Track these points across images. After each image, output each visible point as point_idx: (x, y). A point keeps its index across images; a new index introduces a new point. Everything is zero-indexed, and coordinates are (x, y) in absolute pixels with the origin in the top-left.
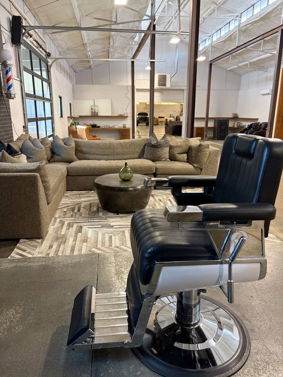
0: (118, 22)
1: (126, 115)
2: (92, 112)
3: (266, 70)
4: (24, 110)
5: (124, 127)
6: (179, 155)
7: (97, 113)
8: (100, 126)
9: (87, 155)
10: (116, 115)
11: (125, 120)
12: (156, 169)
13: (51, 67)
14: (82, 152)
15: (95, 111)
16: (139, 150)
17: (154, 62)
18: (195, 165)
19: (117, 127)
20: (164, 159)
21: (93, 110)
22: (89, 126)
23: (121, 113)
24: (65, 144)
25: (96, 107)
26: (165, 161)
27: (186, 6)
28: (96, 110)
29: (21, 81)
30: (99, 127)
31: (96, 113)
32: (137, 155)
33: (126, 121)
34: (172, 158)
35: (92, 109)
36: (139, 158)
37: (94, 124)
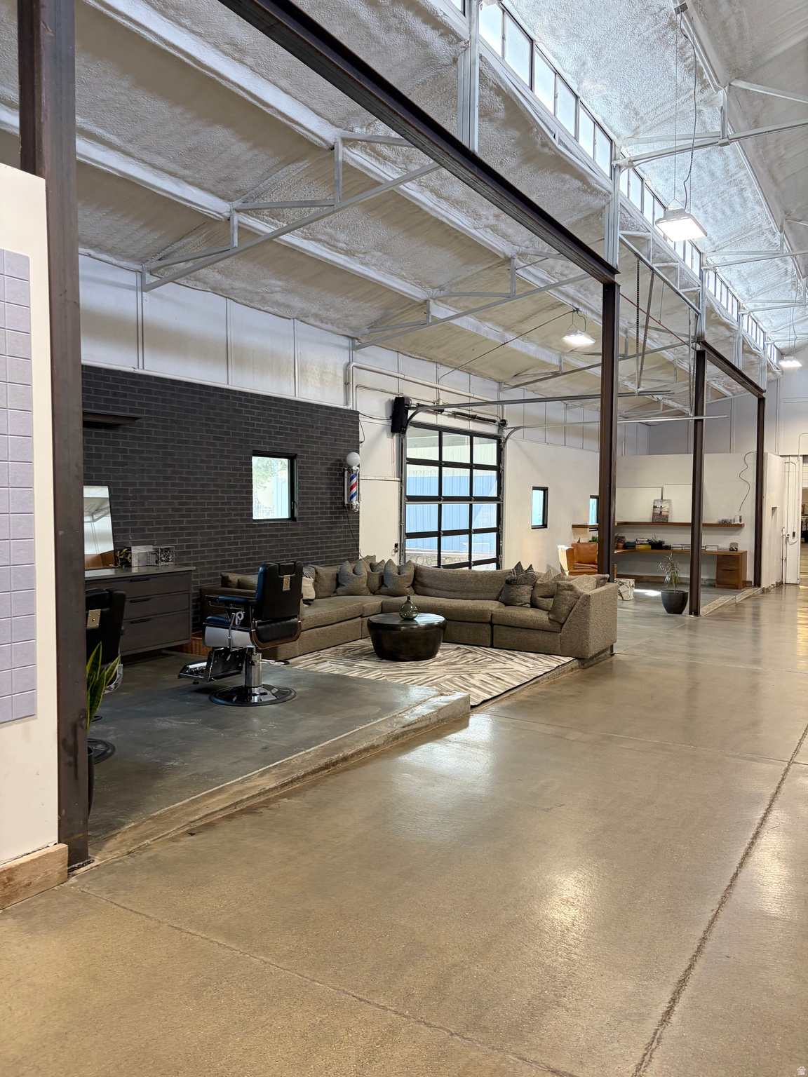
1: (737, 522)
2: (653, 513)
5: (731, 550)
6: (541, 599)
7: (667, 517)
8: (672, 546)
9: (428, 589)
10: (715, 521)
11: (738, 532)
13: (505, 443)
14: (423, 585)
15: (661, 512)
16: (500, 588)
19: (715, 549)
21: (658, 511)
22: (645, 544)
23: (725, 518)
25: (664, 502)
26: (521, 606)
28: (664, 510)
29: (401, 481)
30: (668, 548)
31: (663, 516)
32: (495, 595)
33: (739, 535)
34: (534, 603)
35: (655, 507)
37: (658, 540)
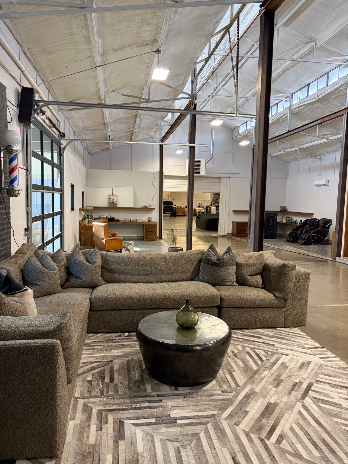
0: (151, 99)
1: (152, 207)
2: (109, 202)
3: (319, 157)
4: (27, 206)
5: (149, 221)
6: (250, 277)
7: (116, 204)
8: (119, 220)
9: (117, 275)
10: (140, 206)
12: (221, 299)
13: (64, 149)
14: (111, 271)
15: (113, 202)
16: (191, 267)
17: (194, 147)
18: (277, 294)
19: (141, 221)
20: (230, 283)
21: (111, 201)
22: (105, 219)
23: (145, 205)
24: (88, 261)
25: (114, 196)
26: (231, 285)
27: (227, 84)
28: (115, 200)
29: (27, 170)
30: (117, 221)
31: (115, 203)
32: (188, 275)
33: (151, 213)
34: (241, 282)
35: (109, 199)
36: (192, 279)
37: (112, 216)
